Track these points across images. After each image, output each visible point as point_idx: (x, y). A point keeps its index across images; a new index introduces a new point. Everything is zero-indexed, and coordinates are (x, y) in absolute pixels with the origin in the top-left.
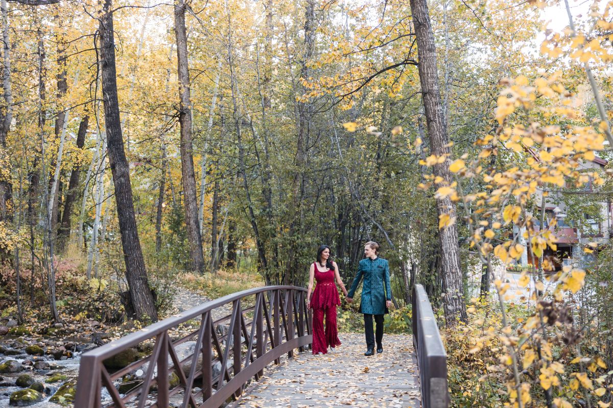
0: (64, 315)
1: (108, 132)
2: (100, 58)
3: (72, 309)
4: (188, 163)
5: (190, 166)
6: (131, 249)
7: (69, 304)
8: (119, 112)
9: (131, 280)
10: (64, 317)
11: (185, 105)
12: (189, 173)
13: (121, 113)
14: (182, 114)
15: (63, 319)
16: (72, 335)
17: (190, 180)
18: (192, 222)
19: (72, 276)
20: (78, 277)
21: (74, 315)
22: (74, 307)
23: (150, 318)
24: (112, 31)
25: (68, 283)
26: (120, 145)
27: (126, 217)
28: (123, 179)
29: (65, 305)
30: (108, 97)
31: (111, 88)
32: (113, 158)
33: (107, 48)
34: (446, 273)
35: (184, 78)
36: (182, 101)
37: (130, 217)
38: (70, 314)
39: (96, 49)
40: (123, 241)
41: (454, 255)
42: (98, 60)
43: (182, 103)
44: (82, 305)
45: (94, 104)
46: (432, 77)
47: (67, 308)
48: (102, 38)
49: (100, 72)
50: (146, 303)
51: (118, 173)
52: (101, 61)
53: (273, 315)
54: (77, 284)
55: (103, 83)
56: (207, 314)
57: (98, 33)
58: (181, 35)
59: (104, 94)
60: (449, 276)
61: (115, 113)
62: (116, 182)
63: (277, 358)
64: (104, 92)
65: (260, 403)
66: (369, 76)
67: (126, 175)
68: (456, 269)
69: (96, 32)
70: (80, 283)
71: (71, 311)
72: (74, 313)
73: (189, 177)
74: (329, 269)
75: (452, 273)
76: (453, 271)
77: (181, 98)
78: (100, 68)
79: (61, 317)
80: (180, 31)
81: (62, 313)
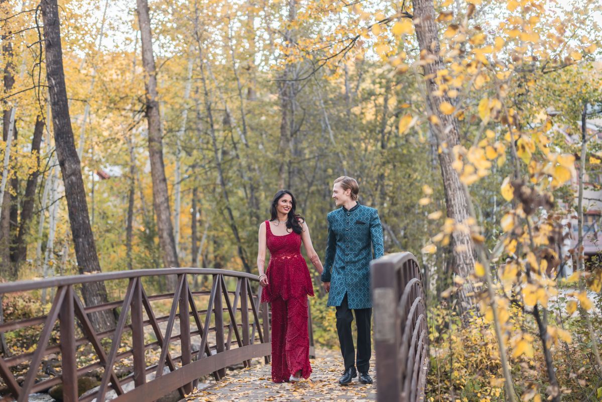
0: (15, 348)
1: (55, 123)
2: (43, 38)
3: (25, 341)
4: (158, 166)
5: (161, 169)
6: (86, 260)
7: (21, 336)
8: (66, 99)
9: (88, 296)
10: (14, 351)
11: (151, 97)
12: (160, 178)
13: (69, 100)
14: (149, 109)
15: (14, 353)
16: (24, 371)
17: (162, 186)
18: (165, 235)
19: (24, 303)
20: (32, 303)
21: (27, 348)
22: (27, 339)
23: (111, 341)
24: (56, 5)
25: (20, 312)
26: (69, 137)
27: (79, 222)
28: (73, 178)
29: (16, 336)
30: (53, 82)
31: (56, 71)
32: (62, 153)
33: (50, 25)
34: (459, 265)
35: (149, 65)
36: (148, 93)
37: (84, 222)
38: (22, 346)
39: (38, 27)
40: (77, 252)
41: (468, 243)
42: (40, 39)
43: (148, 95)
44: (37, 335)
45: (37, 91)
46: (430, 31)
47: (18, 341)
48: (44, 14)
49: (44, 53)
50: (106, 324)
51: (68, 171)
52: (45, 40)
53: (240, 309)
54: (31, 313)
55: (48, 66)
56: (135, 280)
57: (40, 8)
58: (143, 15)
59: (49, 79)
60: (462, 268)
61: (62, 101)
62: (66, 181)
63: (246, 359)
64: (49, 77)
65: (213, 398)
66: (355, 37)
67: (77, 173)
68: (471, 259)
69: (38, 7)
70: (34, 311)
71: (24, 343)
72: (27, 345)
73: (160, 182)
74: (290, 230)
75: (466, 264)
76: (468, 262)
77: (147, 89)
78: (43, 50)
79: (12, 351)
80: (143, 11)
81: (13, 346)
